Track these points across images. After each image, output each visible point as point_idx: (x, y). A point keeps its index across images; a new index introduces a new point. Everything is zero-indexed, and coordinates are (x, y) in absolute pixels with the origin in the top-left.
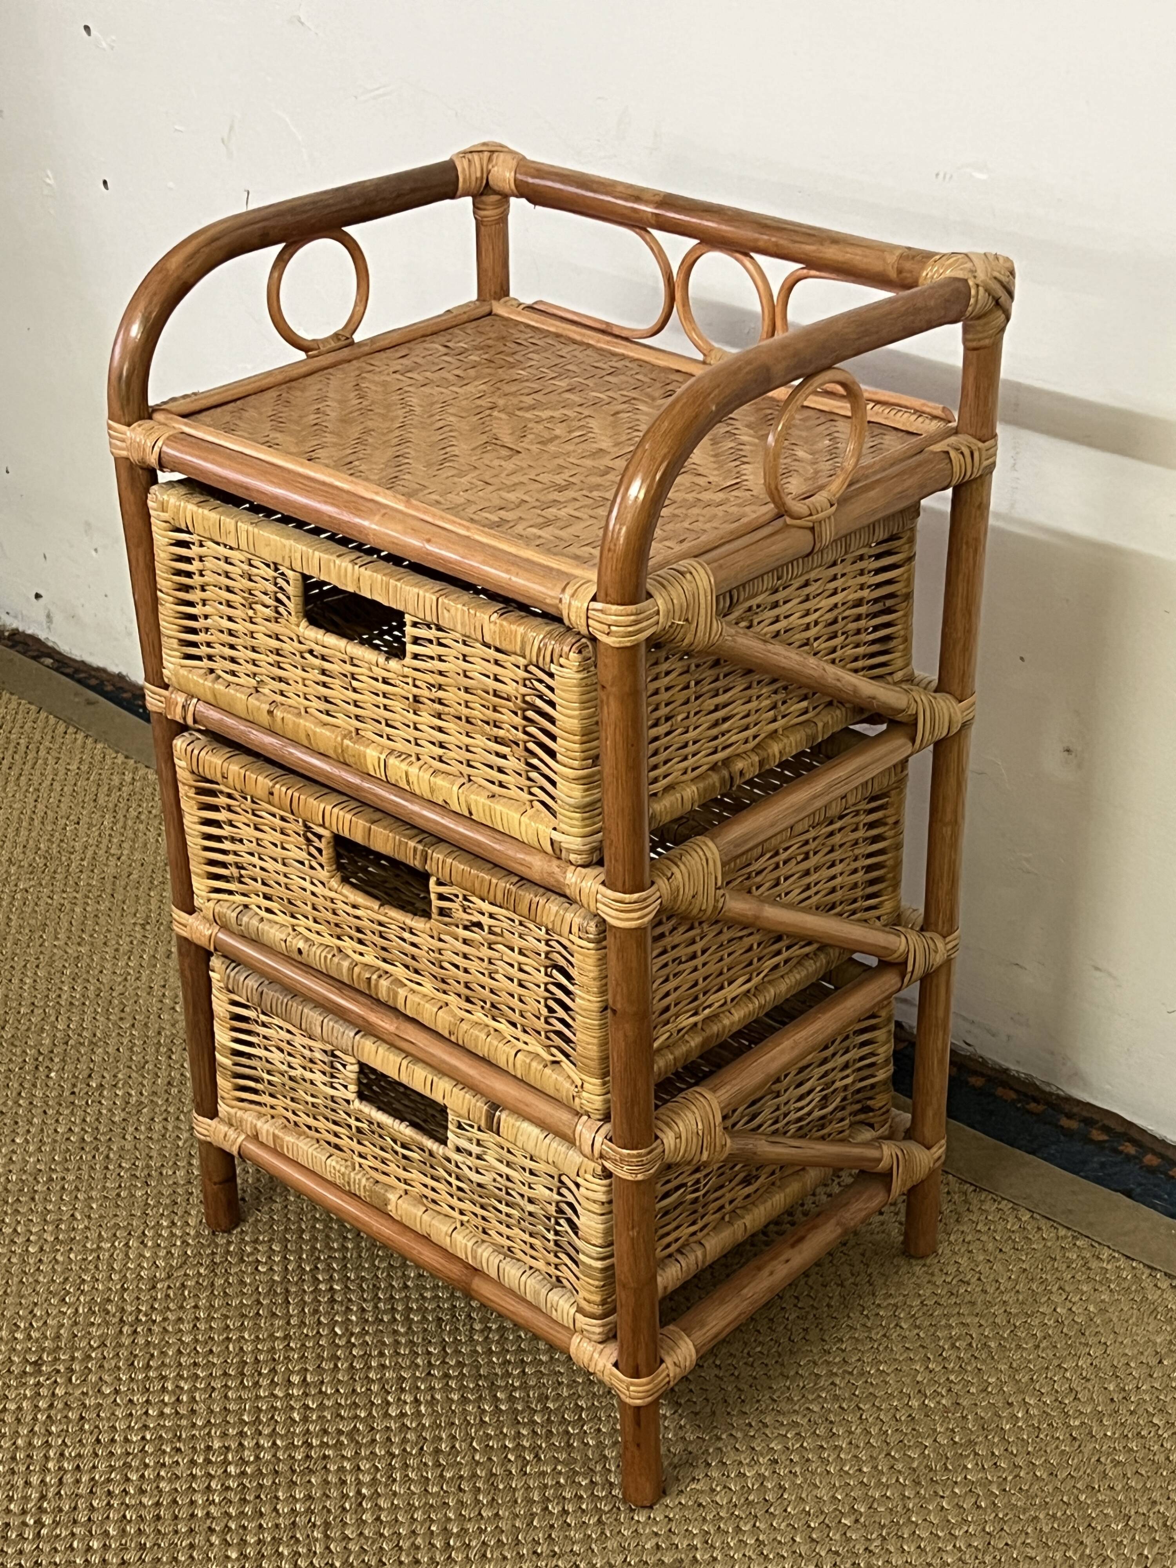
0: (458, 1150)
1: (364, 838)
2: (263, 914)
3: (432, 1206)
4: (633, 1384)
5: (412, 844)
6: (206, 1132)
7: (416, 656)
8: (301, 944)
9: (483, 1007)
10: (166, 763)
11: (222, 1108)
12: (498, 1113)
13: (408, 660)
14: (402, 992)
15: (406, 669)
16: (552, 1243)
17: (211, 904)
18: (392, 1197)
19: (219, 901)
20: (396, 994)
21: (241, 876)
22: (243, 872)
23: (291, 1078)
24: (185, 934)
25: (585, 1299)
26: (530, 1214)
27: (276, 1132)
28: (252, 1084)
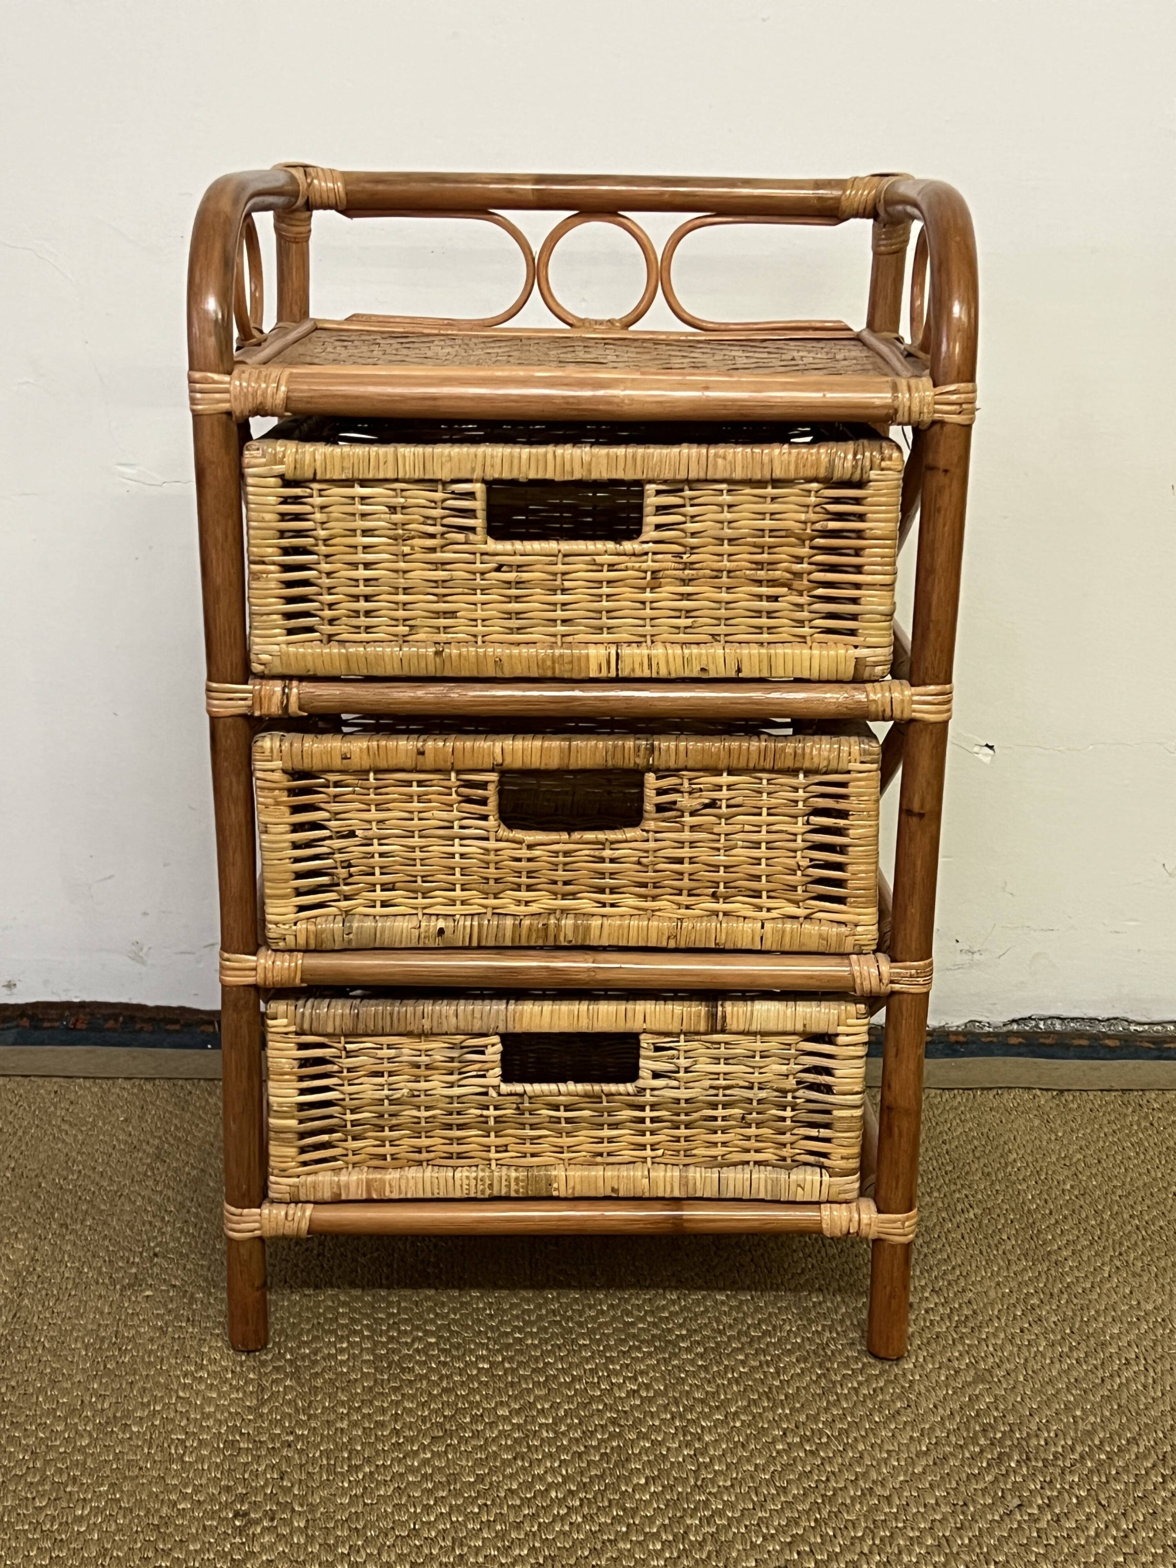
0: (656, 1075)
1: (561, 759)
2: (378, 910)
3: (611, 1159)
4: (908, 1219)
5: (630, 744)
6: (257, 1225)
7: (658, 527)
8: (441, 924)
9: (714, 895)
10: (238, 775)
11: (279, 1185)
12: (720, 1009)
13: (649, 533)
14: (596, 923)
15: (645, 546)
16: (788, 1122)
17: (302, 926)
18: (559, 1172)
19: (308, 919)
20: (588, 928)
21: (351, 875)
22: (352, 869)
23: (392, 1102)
24: (250, 980)
25: (842, 1158)
26: (760, 1101)
27: (370, 1176)
28: (325, 1138)
